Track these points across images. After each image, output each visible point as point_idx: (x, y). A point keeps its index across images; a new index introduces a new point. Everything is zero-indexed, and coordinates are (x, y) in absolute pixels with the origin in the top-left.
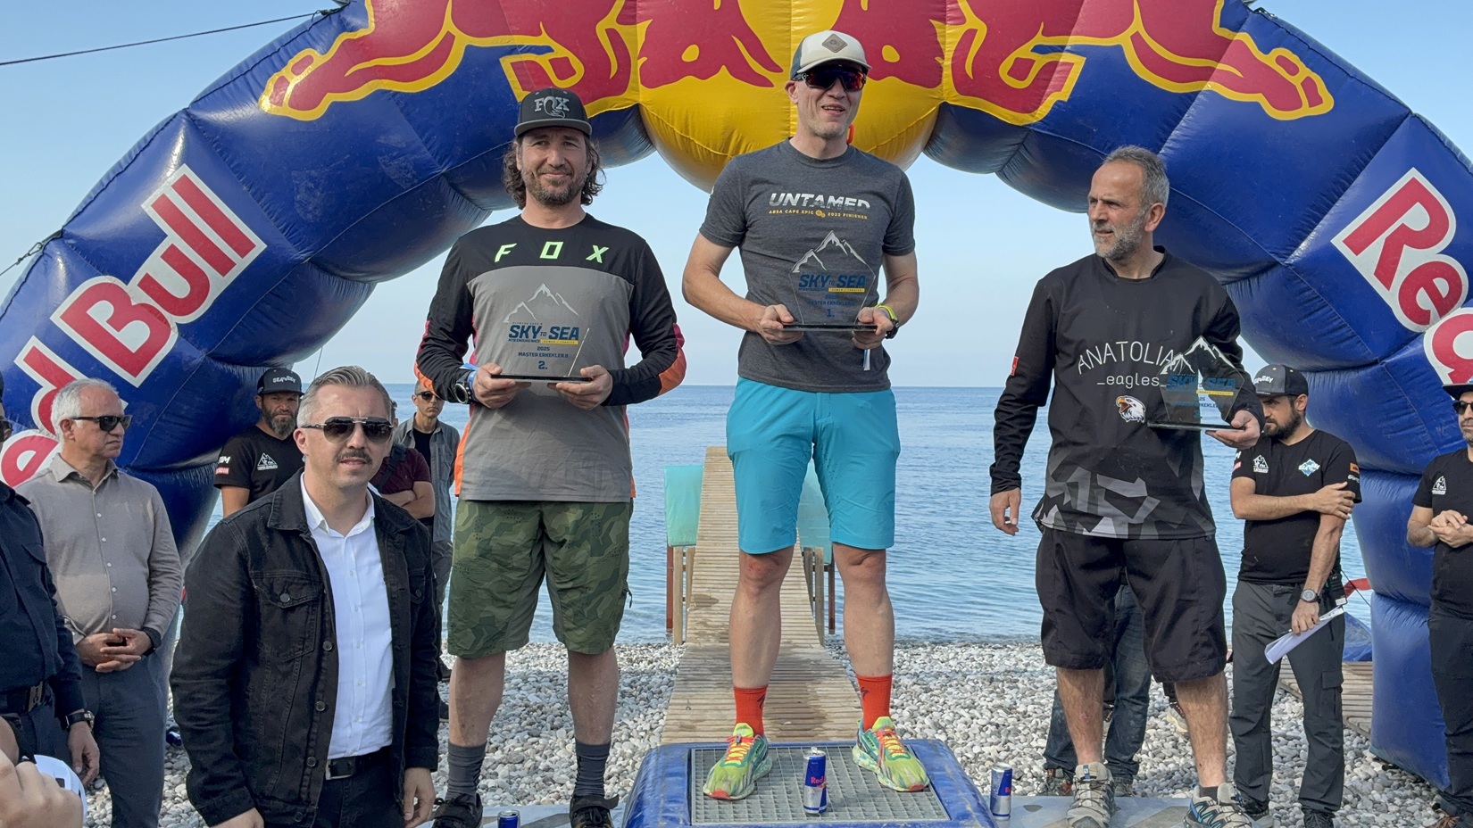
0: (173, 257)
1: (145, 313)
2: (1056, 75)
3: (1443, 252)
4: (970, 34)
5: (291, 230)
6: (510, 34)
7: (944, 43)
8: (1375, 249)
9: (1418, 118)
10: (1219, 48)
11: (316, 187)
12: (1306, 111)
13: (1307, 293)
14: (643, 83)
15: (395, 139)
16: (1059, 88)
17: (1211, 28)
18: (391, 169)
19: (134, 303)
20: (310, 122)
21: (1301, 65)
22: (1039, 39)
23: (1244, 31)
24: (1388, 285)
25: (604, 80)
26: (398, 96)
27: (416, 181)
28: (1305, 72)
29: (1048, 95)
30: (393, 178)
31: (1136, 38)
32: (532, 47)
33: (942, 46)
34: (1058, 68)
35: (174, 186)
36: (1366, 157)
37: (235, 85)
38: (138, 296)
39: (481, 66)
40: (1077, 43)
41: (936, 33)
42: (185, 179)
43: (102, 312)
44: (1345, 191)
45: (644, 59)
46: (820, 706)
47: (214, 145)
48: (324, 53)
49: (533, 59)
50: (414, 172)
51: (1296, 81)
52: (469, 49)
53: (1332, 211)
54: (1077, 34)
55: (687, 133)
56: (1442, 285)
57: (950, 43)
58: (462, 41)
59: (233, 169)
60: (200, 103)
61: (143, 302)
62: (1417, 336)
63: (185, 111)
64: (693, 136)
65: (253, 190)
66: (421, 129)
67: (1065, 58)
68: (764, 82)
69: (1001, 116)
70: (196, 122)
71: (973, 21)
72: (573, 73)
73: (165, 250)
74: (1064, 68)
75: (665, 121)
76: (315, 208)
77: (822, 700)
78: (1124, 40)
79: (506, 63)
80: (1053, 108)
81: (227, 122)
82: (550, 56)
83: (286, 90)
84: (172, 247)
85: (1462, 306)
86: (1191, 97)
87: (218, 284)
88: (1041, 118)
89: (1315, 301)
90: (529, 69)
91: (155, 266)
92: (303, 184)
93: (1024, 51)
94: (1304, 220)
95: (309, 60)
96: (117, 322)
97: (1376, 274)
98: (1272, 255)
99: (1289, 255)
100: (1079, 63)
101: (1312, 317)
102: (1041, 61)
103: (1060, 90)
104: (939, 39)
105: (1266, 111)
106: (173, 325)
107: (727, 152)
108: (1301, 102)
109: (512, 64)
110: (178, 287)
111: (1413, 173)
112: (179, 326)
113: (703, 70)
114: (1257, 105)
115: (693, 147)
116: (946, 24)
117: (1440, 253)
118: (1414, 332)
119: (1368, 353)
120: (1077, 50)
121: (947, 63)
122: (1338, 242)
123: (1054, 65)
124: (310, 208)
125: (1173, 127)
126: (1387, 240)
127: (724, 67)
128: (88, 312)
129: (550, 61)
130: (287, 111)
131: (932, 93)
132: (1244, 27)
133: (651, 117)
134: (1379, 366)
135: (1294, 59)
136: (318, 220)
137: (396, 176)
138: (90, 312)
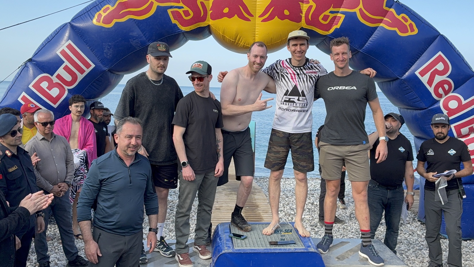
0: (66, 69)
1: (58, 85)
2: (336, 20)
3: (447, 77)
4: (311, 7)
5: (102, 61)
6: (171, 2)
7: (303, 9)
8: (428, 76)
9: (442, 36)
10: (384, 13)
11: (110, 48)
12: (410, 33)
13: (407, 88)
14: (211, 18)
15: (135, 34)
16: (337, 24)
17: (383, 7)
18: (133, 43)
19: (54, 82)
20: (109, 28)
21: (409, 19)
22: (331, 9)
23: (392, 8)
24: (430, 86)
25: (199, 17)
26: (136, 20)
27: (141, 47)
28: (410, 21)
29: (333, 26)
30: (134, 46)
31: (360, 10)
32: (177, 6)
33: (302, 10)
34: (337, 18)
35: (66, 47)
36: (426, 48)
37: (85, 15)
38: (55, 80)
39: (162, 12)
40: (343, 11)
41: (300, 6)
42: (70, 44)
43: (44, 85)
44: (420, 58)
45: (212, 11)
46: (256, 202)
47: (79, 34)
48: (113, 6)
49: (178, 10)
50: (140, 44)
51: (407, 24)
52: (158, 6)
53: (416, 63)
54: (343, 8)
55: (224, 34)
56: (446, 87)
57: (304, 9)
58: (156, 4)
59: (84, 42)
60: (74, 20)
61: (57, 82)
62: (438, 102)
63: (69, 23)
64: (226, 35)
65: (91, 48)
66: (142, 31)
67: (339, 15)
68: (248, 20)
69: (319, 32)
70: (73, 27)
71: (312, 3)
72: (190, 15)
73: (64, 66)
74: (338, 18)
75: (217, 30)
76: (110, 54)
77: (257, 200)
78: (357, 10)
79: (169, 11)
80: (335, 30)
81: (82, 27)
82: (183, 9)
83: (101, 18)
84: (66, 66)
85: (452, 93)
86: (376, 28)
87: (80, 77)
88: (331, 33)
89: (409, 90)
90: (176, 13)
91: (61, 71)
92: (107, 47)
93: (327, 13)
94: (407, 66)
95: (108, 8)
96: (50, 88)
97: (427, 83)
98: (397, 76)
99: (402, 76)
100: (343, 16)
101: (408, 94)
102: (332, 16)
103: (337, 25)
104: (301, 8)
105: (398, 34)
106: (66, 89)
107: (236, 40)
108: (408, 30)
109: (171, 12)
110: (68, 78)
111: (440, 53)
112: (68, 89)
113: (230, 15)
114: (395, 31)
115: (225, 38)
116: (303, 3)
117: (446, 77)
118: (437, 100)
119: (423, 105)
120: (343, 13)
121: (303, 15)
122: (417, 73)
123: (335, 17)
124: (109, 54)
125: (370, 37)
126: (431, 73)
127: (236, 15)
128: (40, 85)
129: (183, 11)
130: (101, 24)
131: (299, 24)
132: (392, 7)
133: (213, 29)
134: (426, 110)
135: (407, 17)
136: (111, 58)
137: (135, 45)
138: (41, 85)
